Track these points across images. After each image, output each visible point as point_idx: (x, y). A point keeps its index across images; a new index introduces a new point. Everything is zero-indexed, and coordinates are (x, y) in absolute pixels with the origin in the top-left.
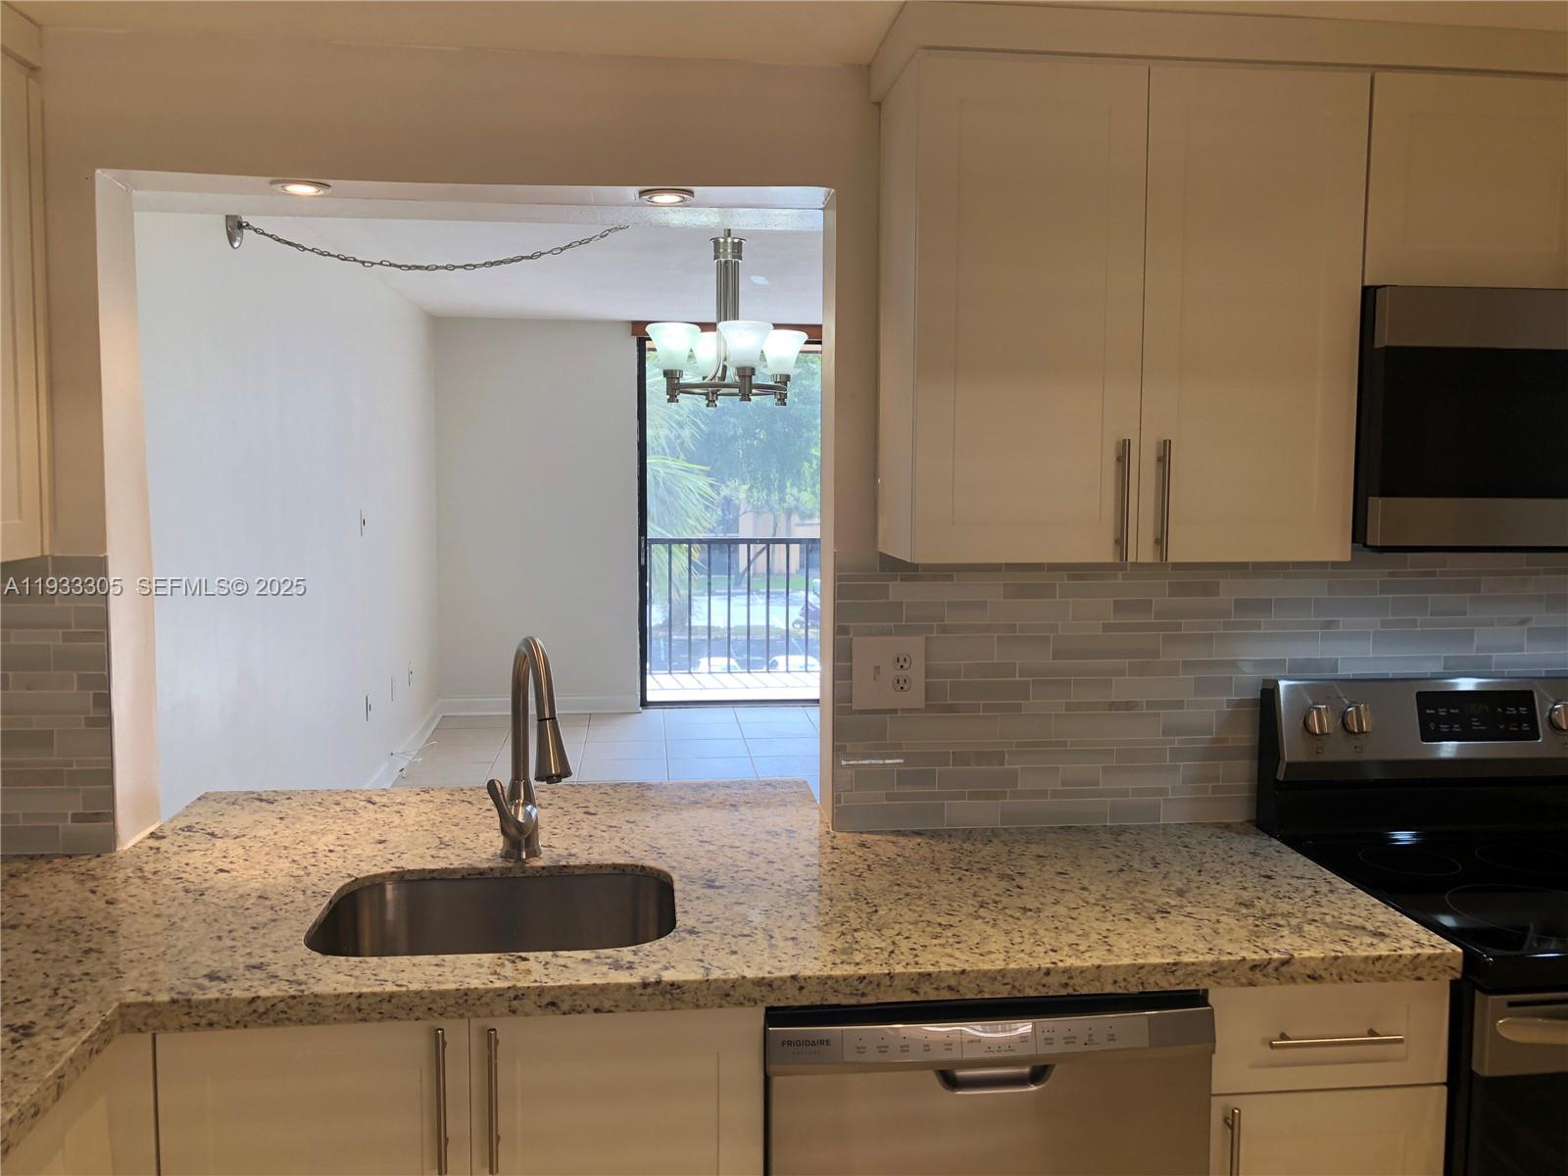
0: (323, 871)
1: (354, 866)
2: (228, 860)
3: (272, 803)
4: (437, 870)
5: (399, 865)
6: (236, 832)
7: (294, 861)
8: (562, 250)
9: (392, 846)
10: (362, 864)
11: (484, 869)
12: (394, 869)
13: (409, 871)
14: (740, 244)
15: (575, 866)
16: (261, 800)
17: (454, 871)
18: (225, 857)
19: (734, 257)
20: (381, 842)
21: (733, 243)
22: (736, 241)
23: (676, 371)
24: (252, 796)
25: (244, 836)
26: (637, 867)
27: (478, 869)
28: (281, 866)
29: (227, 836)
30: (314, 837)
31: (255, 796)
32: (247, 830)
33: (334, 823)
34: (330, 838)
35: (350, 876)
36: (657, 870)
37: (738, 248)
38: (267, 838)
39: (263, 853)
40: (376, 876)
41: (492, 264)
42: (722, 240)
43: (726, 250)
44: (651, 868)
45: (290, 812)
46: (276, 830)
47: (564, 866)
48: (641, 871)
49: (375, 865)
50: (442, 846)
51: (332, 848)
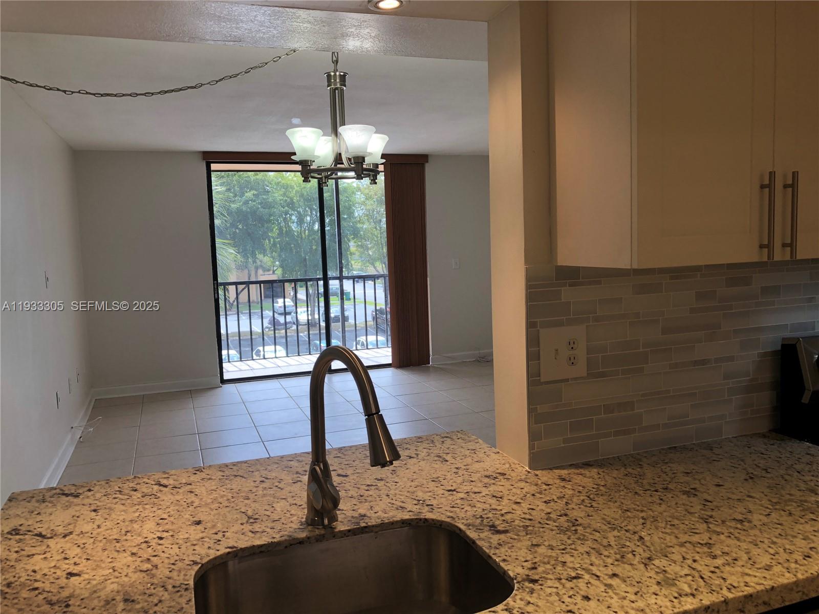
0: (166, 561)
1: (190, 552)
2: (72, 561)
3: (78, 496)
4: (265, 544)
5: (230, 545)
6: (61, 530)
7: (133, 554)
8: (217, 82)
9: (209, 525)
10: (196, 548)
11: (303, 538)
12: (229, 550)
13: (241, 549)
14: (344, 76)
15: (373, 526)
16: (67, 495)
17: (278, 544)
18: (66, 559)
19: (341, 85)
20: (198, 523)
21: (340, 75)
22: (342, 74)
23: (308, 161)
24: (54, 491)
25: (71, 533)
26: (420, 519)
27: (297, 539)
28: (124, 561)
29: (55, 535)
30: (136, 526)
31: (58, 491)
32: (71, 527)
33: (145, 509)
34: (150, 525)
35: (195, 563)
36: (438, 521)
37: (343, 78)
38: (95, 533)
39: (99, 549)
40: (215, 558)
41: (166, 92)
42: (332, 74)
43: (335, 80)
44: (433, 520)
45: (99, 504)
46: (97, 523)
47: (365, 527)
48: (424, 522)
49: (209, 548)
50: (252, 520)
51: (159, 534)
